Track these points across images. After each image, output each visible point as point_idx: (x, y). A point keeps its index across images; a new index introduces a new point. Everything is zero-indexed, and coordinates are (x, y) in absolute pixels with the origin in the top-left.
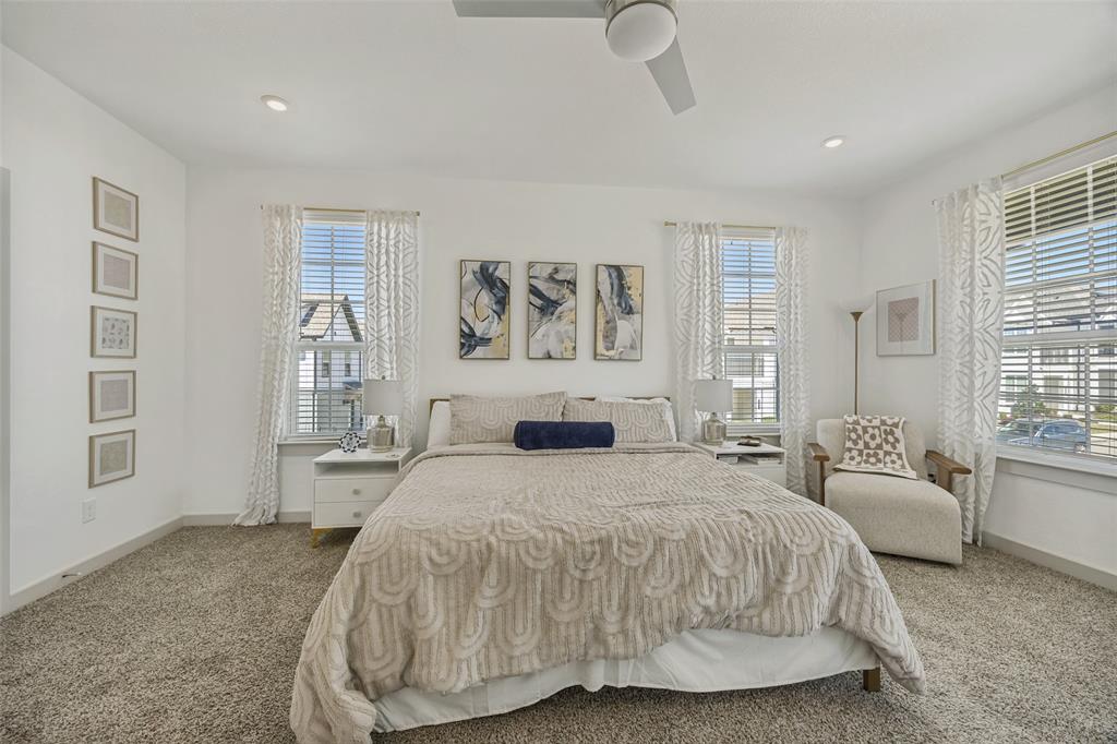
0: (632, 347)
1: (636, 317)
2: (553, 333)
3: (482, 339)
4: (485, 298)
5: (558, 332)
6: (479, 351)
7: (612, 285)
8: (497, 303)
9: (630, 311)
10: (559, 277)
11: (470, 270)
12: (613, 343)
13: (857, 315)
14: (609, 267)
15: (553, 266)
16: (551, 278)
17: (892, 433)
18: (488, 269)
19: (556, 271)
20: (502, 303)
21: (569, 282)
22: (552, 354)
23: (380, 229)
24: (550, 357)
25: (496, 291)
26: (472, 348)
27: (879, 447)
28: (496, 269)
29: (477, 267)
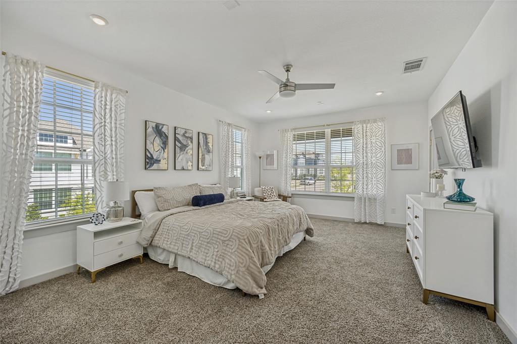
0: (210, 166)
1: (211, 154)
2: (184, 159)
3: (156, 160)
4: (158, 141)
5: (186, 158)
6: (155, 166)
7: (204, 140)
8: (163, 143)
9: (209, 152)
10: (187, 135)
11: (151, 127)
12: (204, 163)
13: (260, 157)
14: (203, 133)
15: (185, 130)
16: (184, 135)
17: (272, 190)
18: (159, 127)
19: (186, 132)
20: (165, 144)
21: (190, 138)
22: (185, 168)
23: (106, 95)
24: (184, 169)
25: (162, 138)
26: (152, 165)
27: (271, 194)
28: (162, 128)
29: (154, 125)
